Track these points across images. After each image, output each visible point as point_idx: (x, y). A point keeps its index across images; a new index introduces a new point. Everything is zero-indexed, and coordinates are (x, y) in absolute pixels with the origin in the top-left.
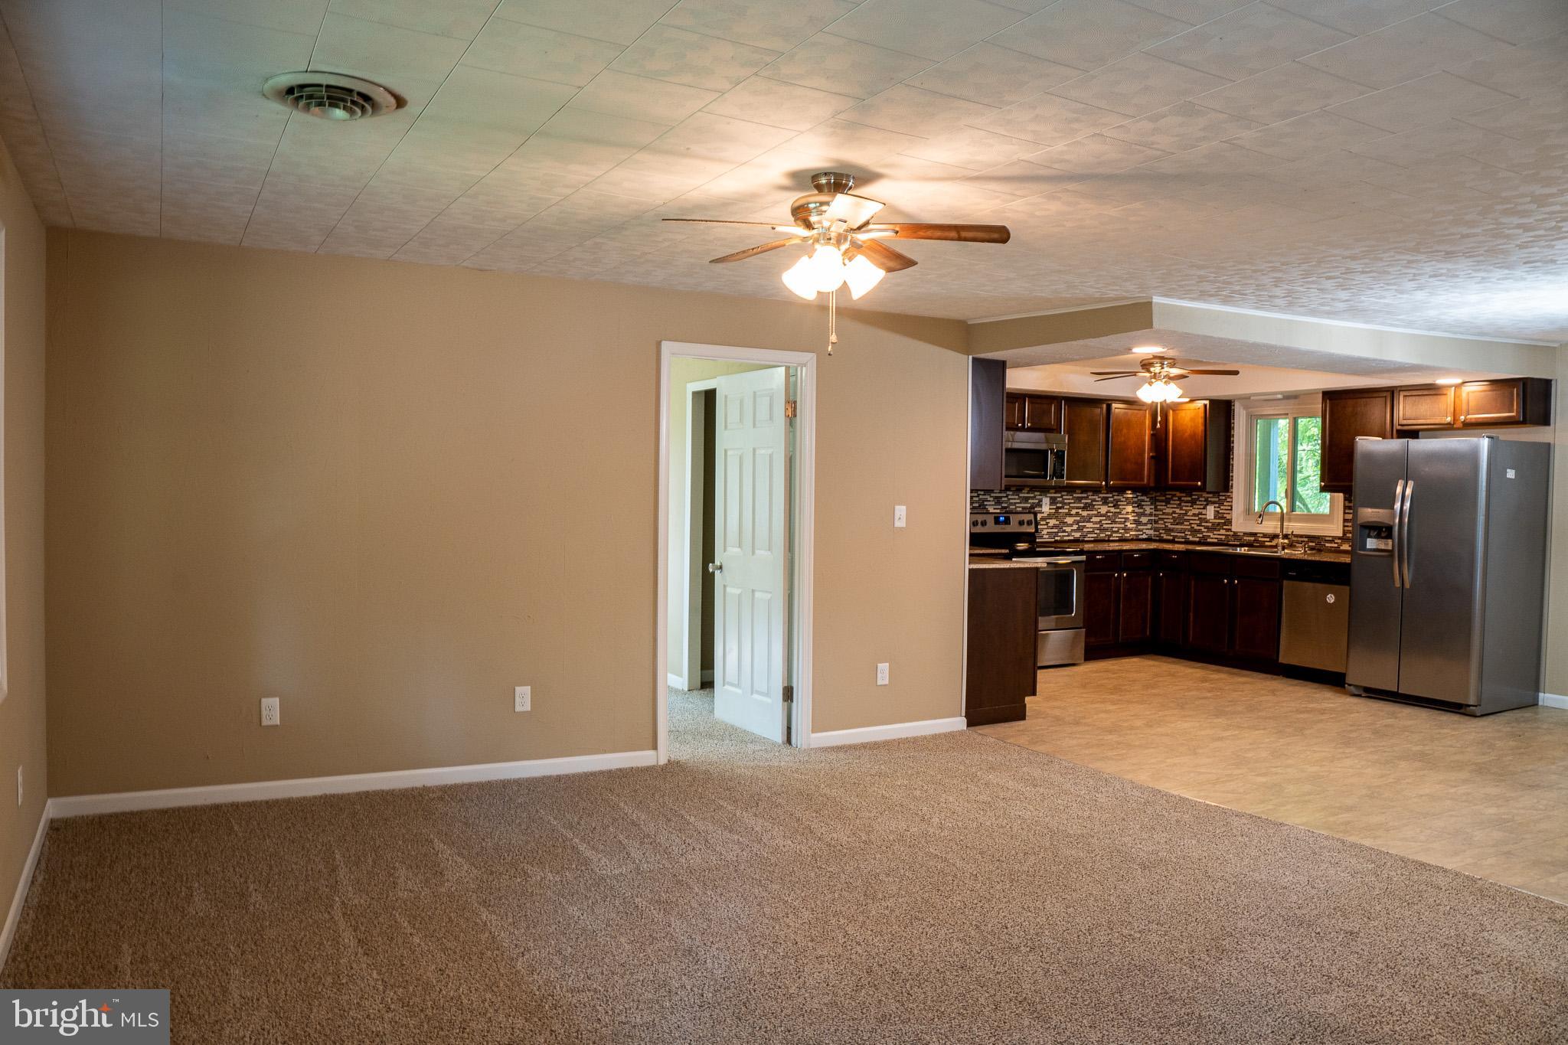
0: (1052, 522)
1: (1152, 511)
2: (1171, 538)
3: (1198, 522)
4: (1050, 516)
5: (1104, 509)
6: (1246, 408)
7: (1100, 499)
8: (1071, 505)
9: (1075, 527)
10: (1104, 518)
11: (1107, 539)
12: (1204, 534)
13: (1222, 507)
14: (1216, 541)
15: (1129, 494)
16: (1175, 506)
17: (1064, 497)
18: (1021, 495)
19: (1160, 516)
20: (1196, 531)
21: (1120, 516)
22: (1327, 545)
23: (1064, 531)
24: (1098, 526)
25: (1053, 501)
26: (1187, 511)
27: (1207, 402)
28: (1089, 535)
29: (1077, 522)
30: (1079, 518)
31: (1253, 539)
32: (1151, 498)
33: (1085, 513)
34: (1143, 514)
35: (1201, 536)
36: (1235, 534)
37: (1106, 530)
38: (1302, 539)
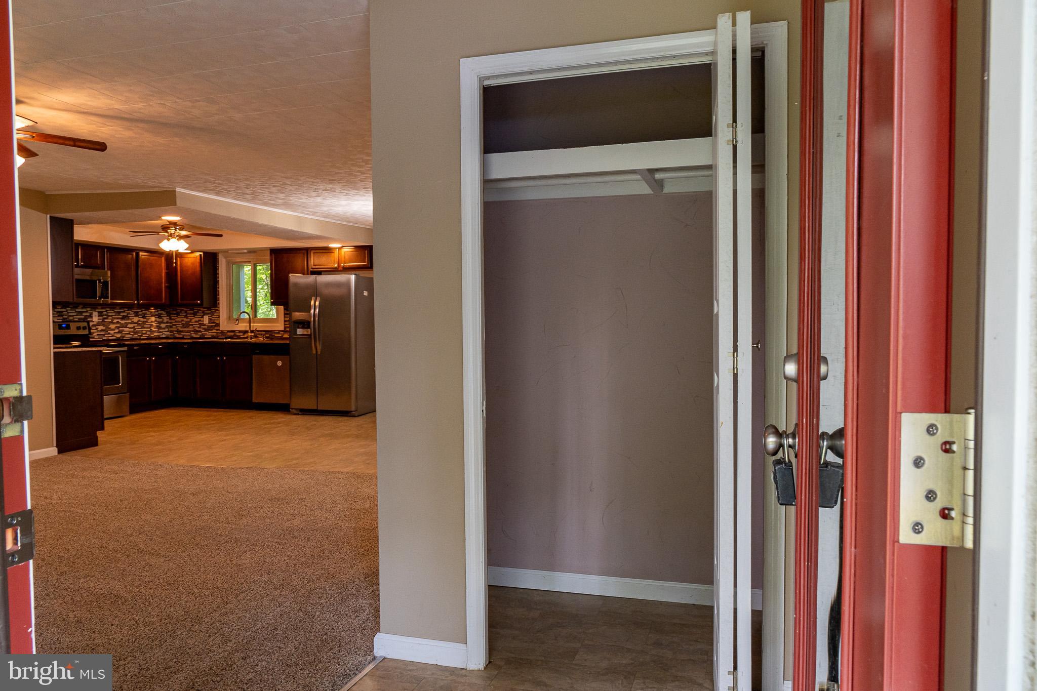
0: (100, 328)
1: (168, 320)
2: (182, 336)
3: (198, 326)
4: (99, 324)
5: (136, 319)
6: (226, 257)
7: (132, 313)
8: (114, 317)
9: (117, 331)
10: (136, 325)
11: (139, 338)
12: (203, 333)
13: (213, 316)
14: (210, 336)
15: (153, 310)
16: (183, 317)
17: (108, 312)
18: (77, 310)
19: (174, 323)
20: (197, 331)
21: (147, 324)
22: (276, 335)
23: (109, 334)
24: (132, 330)
25: (100, 314)
26: (191, 319)
27: (202, 253)
28: (126, 336)
29: (118, 328)
30: (119, 325)
31: (233, 334)
32: (167, 313)
33: (123, 322)
34: (162, 322)
35: (201, 334)
36: (222, 333)
37: (138, 332)
38: (262, 333)
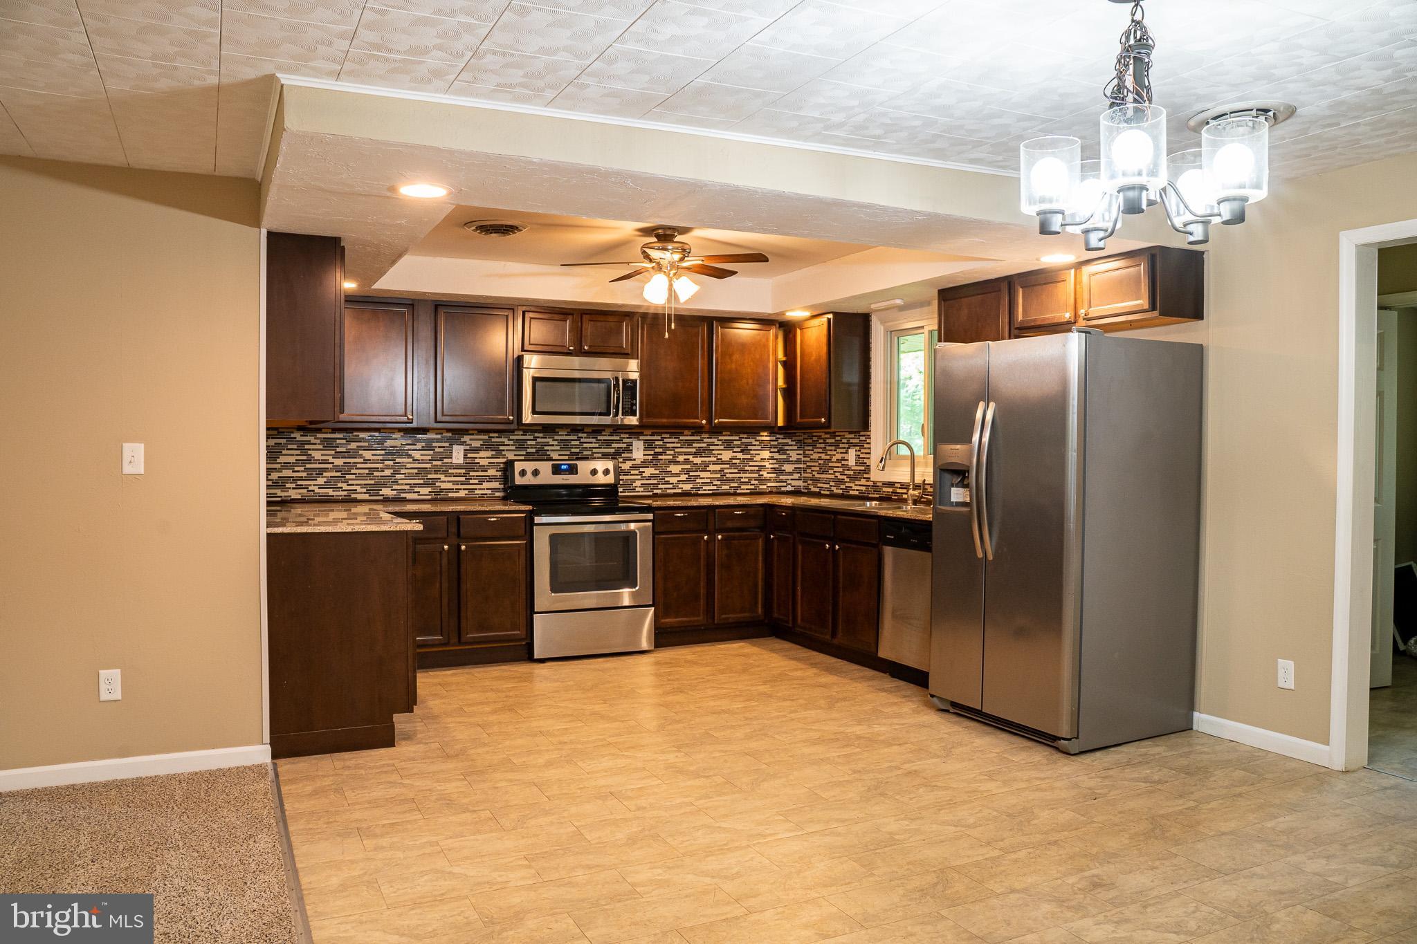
0: (648, 471)
1: (799, 457)
2: (817, 490)
3: (841, 470)
4: (645, 464)
5: (726, 455)
6: (883, 322)
7: (720, 443)
8: (677, 450)
9: (684, 477)
10: (728, 466)
11: (732, 491)
12: (847, 485)
13: (863, 451)
14: (857, 493)
15: (765, 436)
16: (821, 451)
17: (666, 440)
18: (599, 438)
20: (838, 481)
21: (751, 464)
23: (667, 483)
24: (719, 476)
25: (649, 445)
26: (831, 457)
27: (831, 316)
28: (704, 488)
29: (687, 471)
30: (689, 467)
31: (891, 490)
32: (796, 442)
33: (698, 460)
34: (788, 461)
35: (843, 487)
36: (875, 484)
37: (732, 480)
